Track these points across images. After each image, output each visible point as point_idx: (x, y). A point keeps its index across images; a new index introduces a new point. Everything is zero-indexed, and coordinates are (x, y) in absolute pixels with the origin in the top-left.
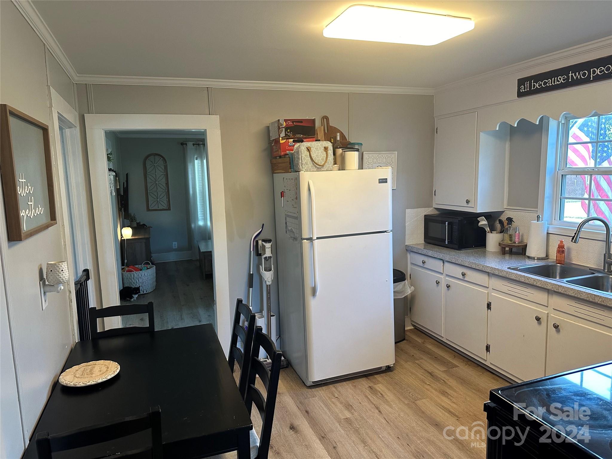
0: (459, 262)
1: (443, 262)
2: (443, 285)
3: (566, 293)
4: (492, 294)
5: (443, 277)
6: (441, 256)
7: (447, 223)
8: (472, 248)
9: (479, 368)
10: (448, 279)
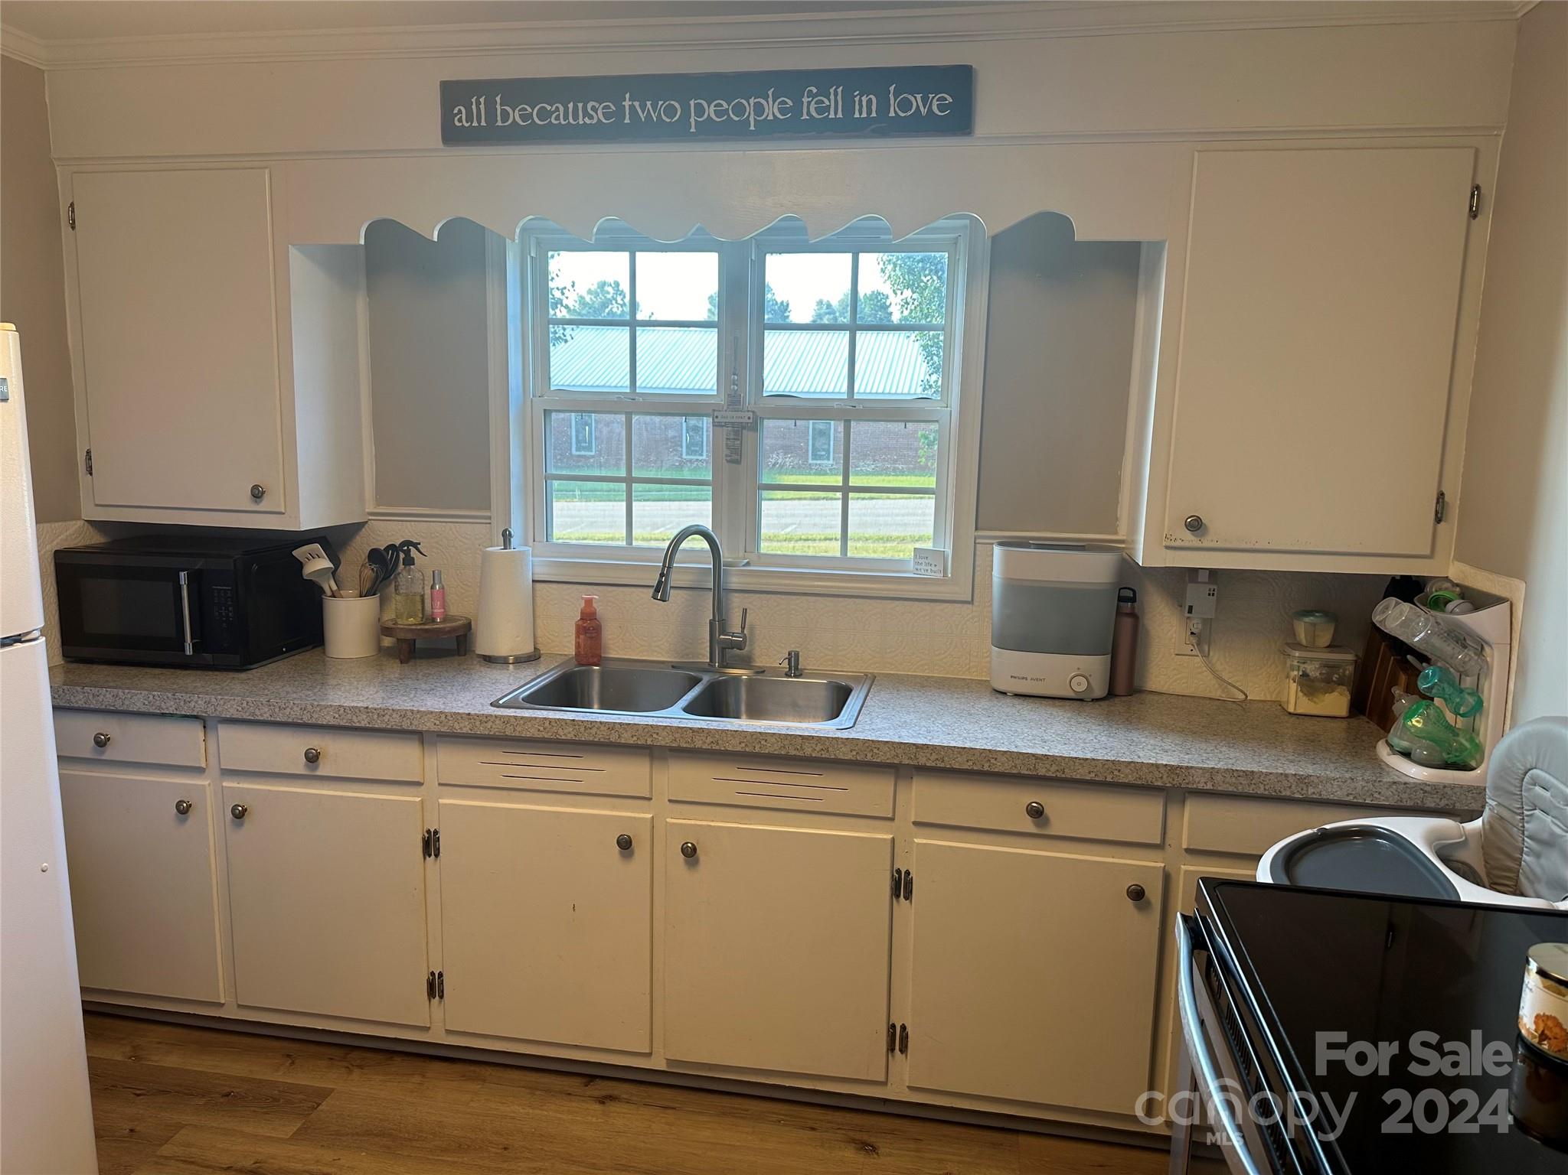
0: (294, 714)
1: (204, 727)
2: (211, 815)
3: (717, 748)
4: (441, 801)
5: (206, 783)
6: (198, 704)
7: (183, 575)
8: (281, 657)
9: (398, 1059)
10: (235, 785)
